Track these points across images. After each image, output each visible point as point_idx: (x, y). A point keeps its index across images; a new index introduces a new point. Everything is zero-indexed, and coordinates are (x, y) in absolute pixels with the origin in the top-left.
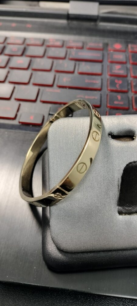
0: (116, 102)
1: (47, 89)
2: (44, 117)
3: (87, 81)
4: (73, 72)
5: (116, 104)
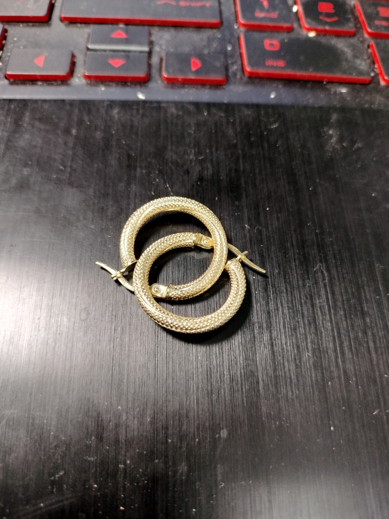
0: (260, 15)
2: (73, 56)
5: (262, 19)
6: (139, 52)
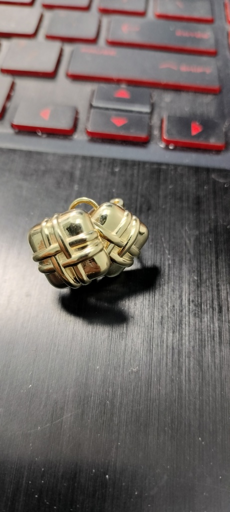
1: (83, 48)
2: (77, 113)
3: (179, 33)
4: (142, 14)
6: (140, 113)
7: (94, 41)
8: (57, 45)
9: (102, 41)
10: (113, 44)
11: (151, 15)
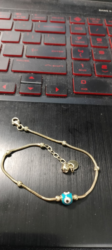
0: (80, 70)
1: (17, 59)
2: (16, 85)
3: (53, 51)
6: (38, 84)
7: (21, 56)
8: (8, 58)
9: (24, 56)
10: (28, 57)
11: (42, 43)
